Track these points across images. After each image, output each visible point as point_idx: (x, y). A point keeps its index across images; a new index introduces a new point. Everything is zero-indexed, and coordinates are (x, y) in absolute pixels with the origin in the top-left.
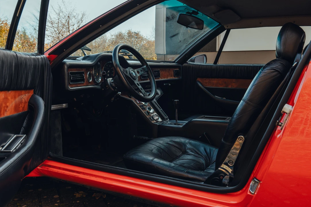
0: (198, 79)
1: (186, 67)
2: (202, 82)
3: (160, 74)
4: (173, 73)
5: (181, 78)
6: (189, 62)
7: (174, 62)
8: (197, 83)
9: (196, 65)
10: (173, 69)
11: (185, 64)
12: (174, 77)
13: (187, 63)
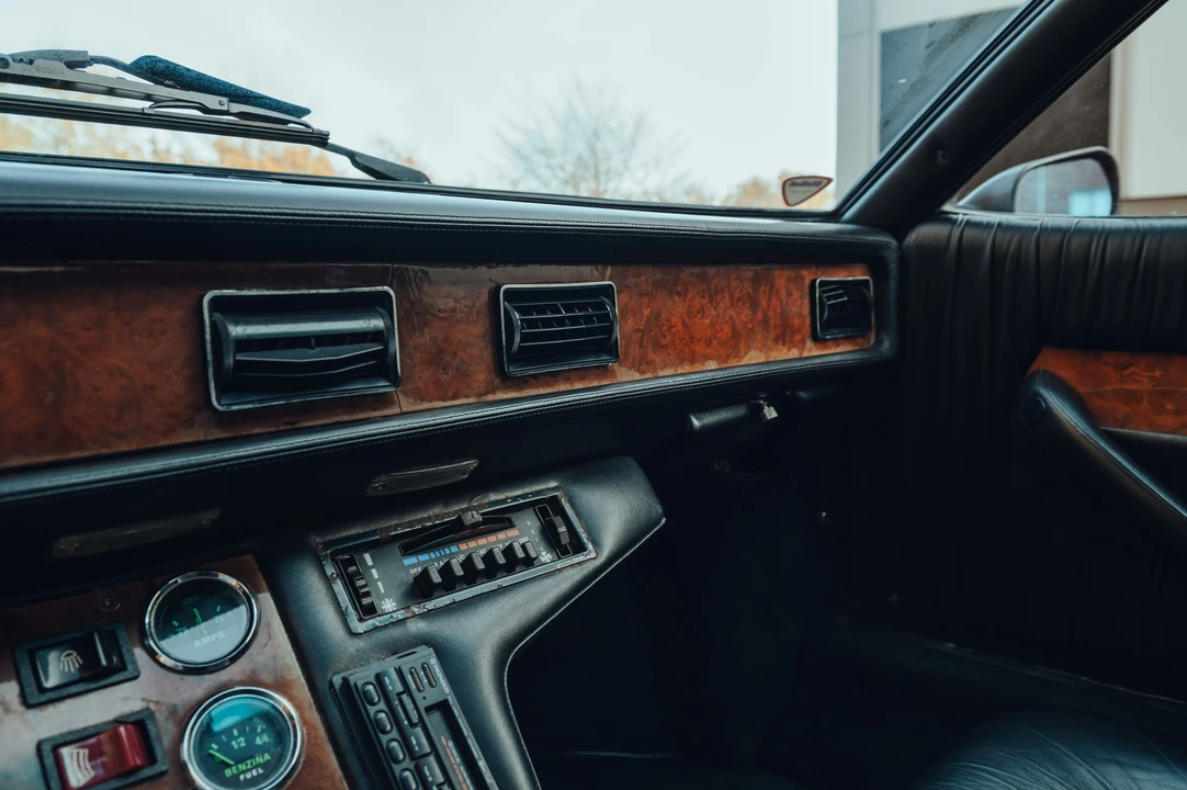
0: (1051, 361)
1: (932, 252)
2: (1081, 390)
3: (610, 330)
4: (800, 308)
5: (886, 344)
6: (961, 208)
7: (833, 216)
8: (1036, 399)
9: (1031, 229)
10: (807, 276)
11: (925, 232)
12: (816, 339)
13: (946, 219)
